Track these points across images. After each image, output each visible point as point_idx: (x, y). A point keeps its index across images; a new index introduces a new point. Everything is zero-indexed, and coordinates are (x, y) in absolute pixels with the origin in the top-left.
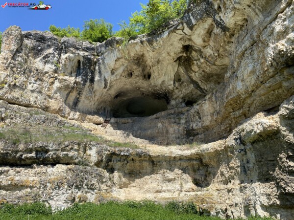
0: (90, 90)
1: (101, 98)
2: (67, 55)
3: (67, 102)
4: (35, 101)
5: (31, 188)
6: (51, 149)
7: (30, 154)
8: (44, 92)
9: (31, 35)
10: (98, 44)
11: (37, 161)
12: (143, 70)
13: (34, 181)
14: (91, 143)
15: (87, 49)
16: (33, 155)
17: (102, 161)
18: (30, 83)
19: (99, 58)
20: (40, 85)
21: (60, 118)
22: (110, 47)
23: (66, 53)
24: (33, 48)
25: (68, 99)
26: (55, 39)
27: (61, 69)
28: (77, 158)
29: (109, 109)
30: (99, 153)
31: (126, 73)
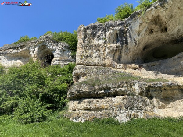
0: (126, 49)
1: (134, 52)
2: (109, 32)
3: (115, 59)
4: (98, 62)
5: (106, 109)
6: (111, 87)
7: (102, 91)
8: (101, 56)
9: (89, 27)
10: (126, 19)
11: (106, 94)
12: (160, 26)
13: (106, 106)
14: (134, 81)
15: (120, 25)
16: (103, 91)
17: (143, 92)
18: (94, 53)
19: (128, 27)
20: (98, 53)
21: (112, 69)
22: (134, 19)
23: (109, 31)
24: (92, 34)
25: (115, 58)
26: (101, 25)
27: (107, 41)
28: (127, 91)
29: (140, 58)
30: (140, 87)
31: (148, 32)
